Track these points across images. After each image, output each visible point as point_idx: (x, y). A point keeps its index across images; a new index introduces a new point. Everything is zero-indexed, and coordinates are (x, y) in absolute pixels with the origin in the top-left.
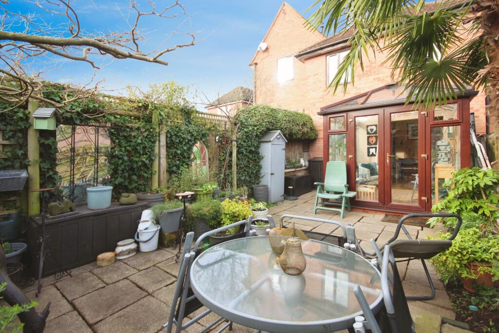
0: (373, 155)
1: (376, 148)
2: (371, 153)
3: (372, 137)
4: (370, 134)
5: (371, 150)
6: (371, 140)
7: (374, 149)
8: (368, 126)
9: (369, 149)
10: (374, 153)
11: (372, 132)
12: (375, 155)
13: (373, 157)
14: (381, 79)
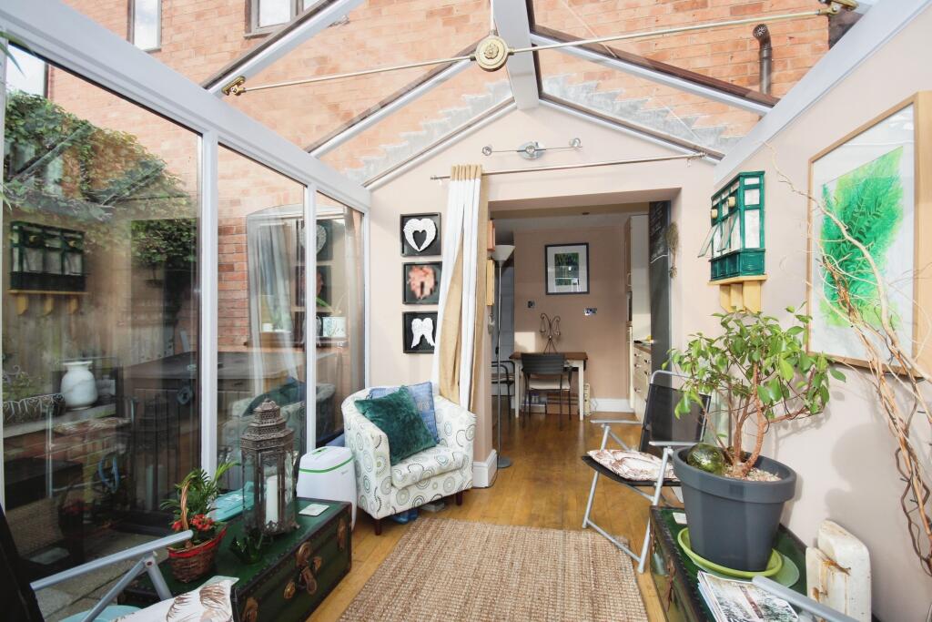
0: (424, 348)
1: (433, 315)
2: (416, 342)
3: (420, 265)
4: (412, 253)
5: (416, 323)
6: (416, 278)
7: (428, 321)
8: (404, 219)
9: (408, 318)
10: (429, 339)
11: (419, 245)
12: (430, 350)
13: (423, 358)
14: (455, 14)
